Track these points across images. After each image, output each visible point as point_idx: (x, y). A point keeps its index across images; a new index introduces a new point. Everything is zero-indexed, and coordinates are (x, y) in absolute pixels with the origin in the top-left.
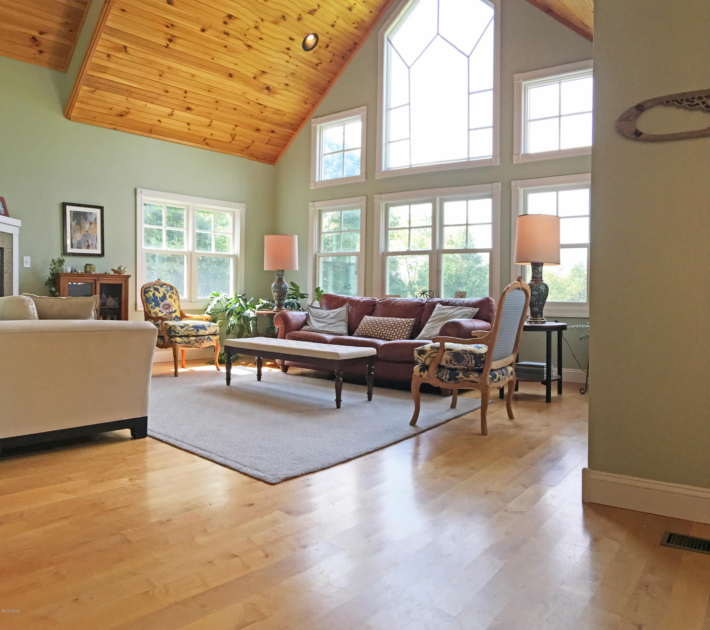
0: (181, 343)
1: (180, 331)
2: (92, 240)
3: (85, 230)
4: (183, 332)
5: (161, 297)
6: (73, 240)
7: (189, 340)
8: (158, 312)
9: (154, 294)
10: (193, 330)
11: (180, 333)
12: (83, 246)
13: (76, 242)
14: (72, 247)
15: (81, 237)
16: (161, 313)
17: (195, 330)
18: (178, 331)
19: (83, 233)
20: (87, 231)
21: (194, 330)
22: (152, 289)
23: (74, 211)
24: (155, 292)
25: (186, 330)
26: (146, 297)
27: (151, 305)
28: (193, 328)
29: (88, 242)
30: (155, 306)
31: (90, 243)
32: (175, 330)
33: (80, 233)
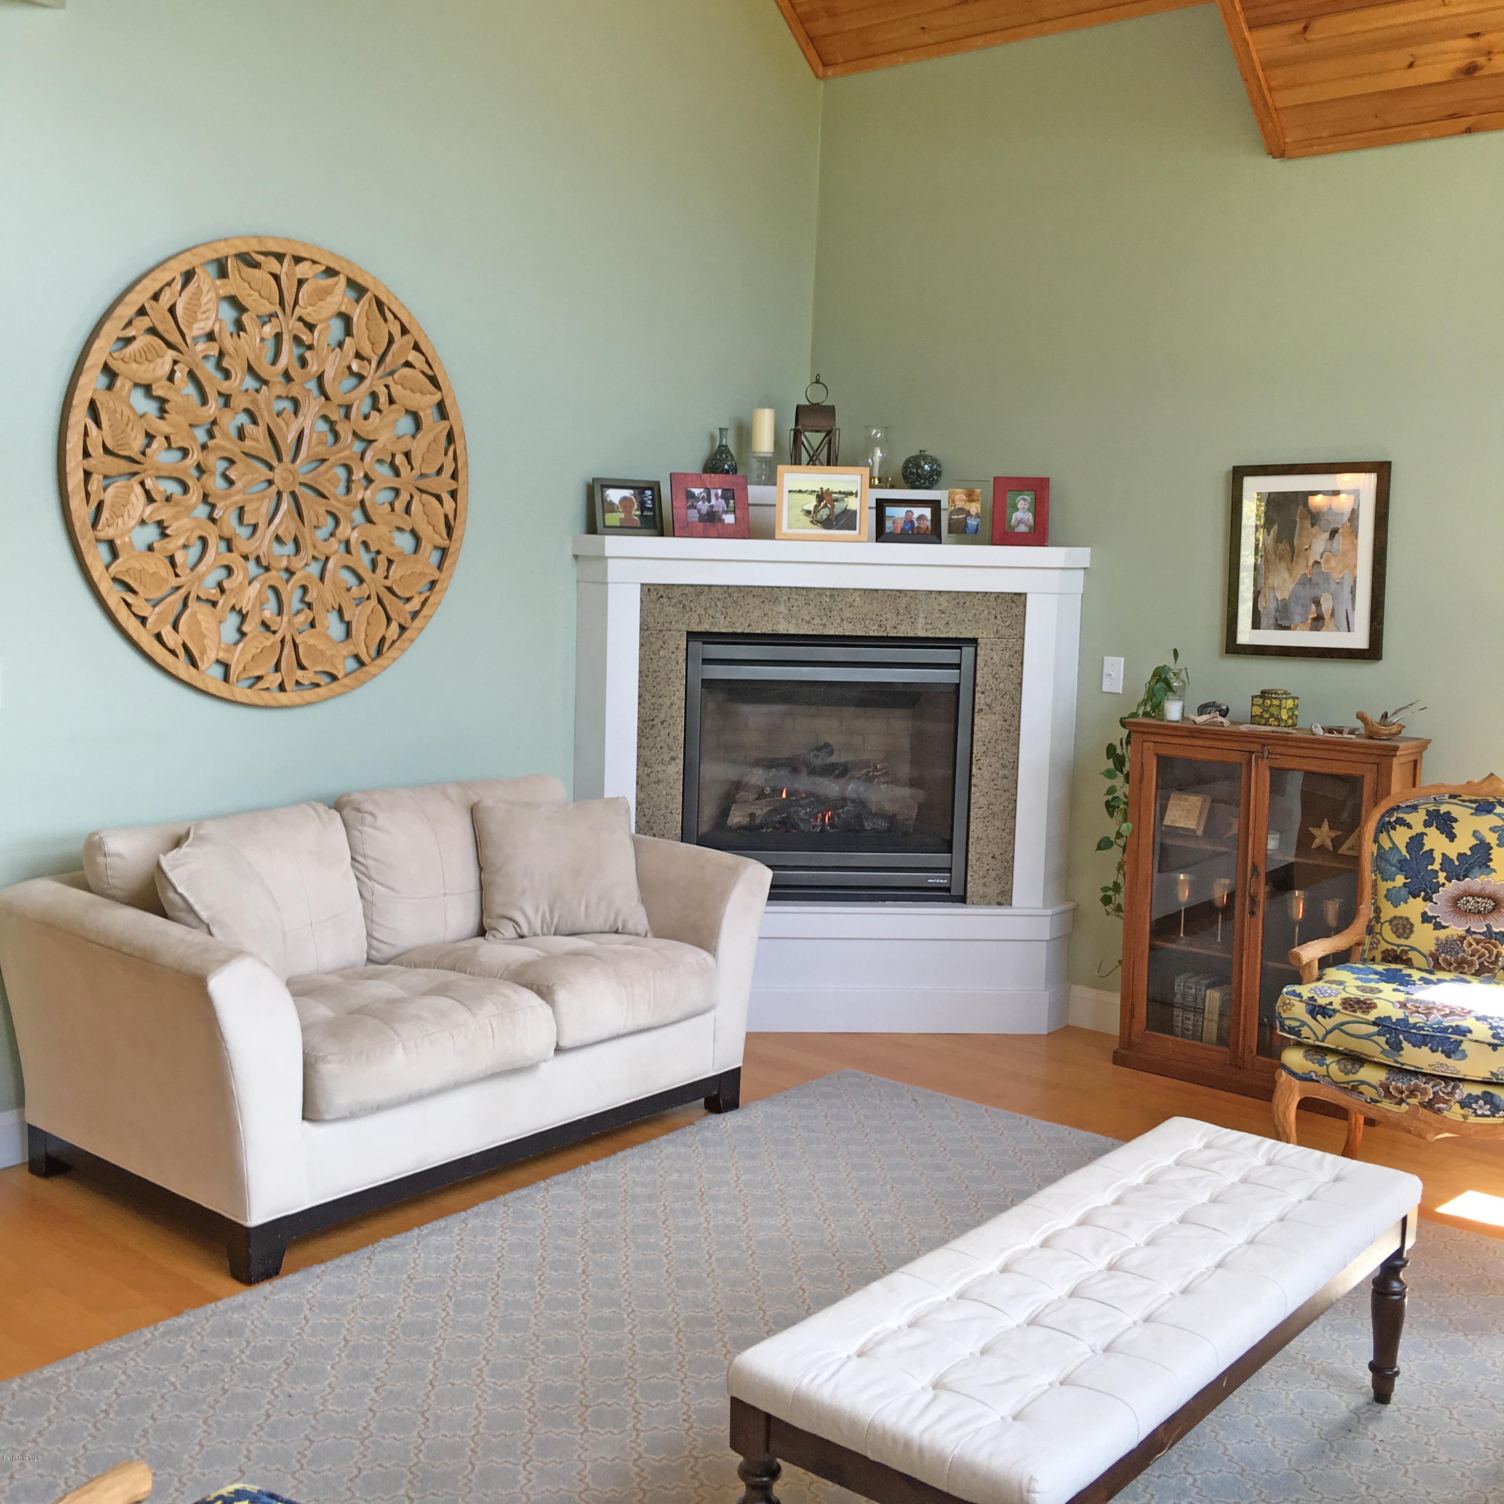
0: (1313, 1080)
1: (1304, 1024)
2: (1335, 597)
3: (1307, 559)
4: (1321, 1032)
5: (1454, 856)
6: (1261, 600)
7: (1351, 1077)
8: (1416, 919)
9: (1416, 841)
10: (1368, 1037)
11: (1305, 1032)
12: (1297, 619)
13: (1272, 606)
14: (1256, 625)
15: (1291, 586)
16: (1431, 926)
17: (1382, 1040)
18: (1295, 1024)
19: (1301, 570)
20: (1317, 563)
21: (1376, 1038)
22: (1417, 819)
23: (1270, 493)
24: (1427, 830)
25: (1339, 1027)
26: (1380, 847)
27: (1390, 884)
28: (1376, 1029)
29: (1317, 603)
30: (1404, 892)
31: (1326, 606)
32: (1284, 1015)
33: (1290, 570)
